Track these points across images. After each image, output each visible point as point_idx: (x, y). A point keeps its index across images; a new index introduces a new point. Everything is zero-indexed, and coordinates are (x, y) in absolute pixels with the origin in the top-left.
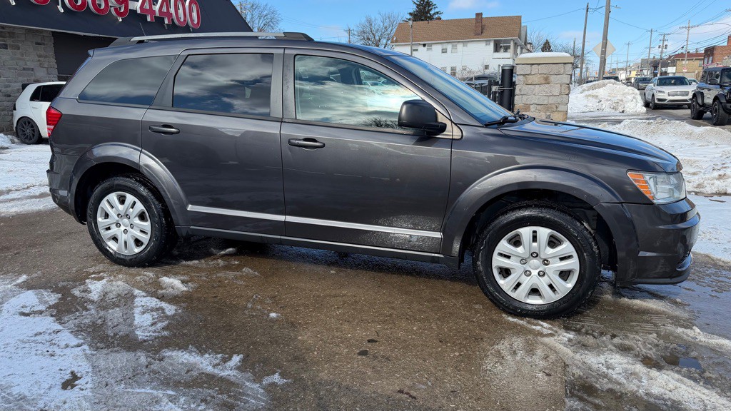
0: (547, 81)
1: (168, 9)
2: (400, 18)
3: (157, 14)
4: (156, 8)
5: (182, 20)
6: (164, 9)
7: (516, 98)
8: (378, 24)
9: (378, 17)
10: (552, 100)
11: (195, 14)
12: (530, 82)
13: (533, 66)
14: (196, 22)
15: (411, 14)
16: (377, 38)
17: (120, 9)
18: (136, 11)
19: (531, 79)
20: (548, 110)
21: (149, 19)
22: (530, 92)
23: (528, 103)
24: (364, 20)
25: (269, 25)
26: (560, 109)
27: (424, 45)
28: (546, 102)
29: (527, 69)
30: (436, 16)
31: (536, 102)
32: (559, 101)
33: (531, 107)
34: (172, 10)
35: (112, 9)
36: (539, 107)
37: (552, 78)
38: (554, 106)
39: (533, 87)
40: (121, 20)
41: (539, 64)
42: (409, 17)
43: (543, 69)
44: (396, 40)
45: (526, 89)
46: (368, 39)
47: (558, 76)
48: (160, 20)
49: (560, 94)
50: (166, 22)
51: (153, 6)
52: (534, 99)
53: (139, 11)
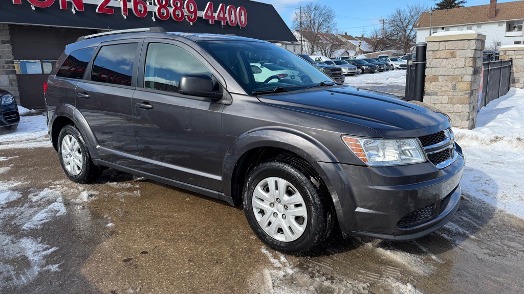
0: (453, 55)
1: (224, 15)
2: (425, 9)
3: (216, 19)
4: (216, 15)
5: (234, 22)
6: (221, 15)
7: (426, 70)
8: (407, 13)
9: (406, 9)
10: (457, 72)
11: (243, 18)
12: (438, 57)
13: (441, 43)
14: (243, 23)
15: (438, 5)
16: (405, 25)
17: (192, 17)
18: (202, 17)
19: (439, 54)
20: (454, 81)
21: (210, 23)
22: (438, 65)
23: (437, 74)
24: (394, 12)
25: (326, 21)
26: (464, 80)
27: (443, 28)
28: (452, 74)
29: (435, 46)
30: (461, 5)
31: (443, 74)
32: (464, 72)
33: (440, 77)
34: (227, 15)
35: (186, 17)
36: (446, 78)
37: (458, 53)
38: (460, 77)
39: (441, 60)
40: (192, 24)
41: (446, 41)
42: (436, 7)
43: (449, 45)
44: (419, 25)
45: (435, 62)
46: (398, 26)
47: (463, 51)
48: (218, 23)
49: (465, 66)
50: (222, 24)
51: (214, 14)
52: (442, 71)
53: (204, 18)
